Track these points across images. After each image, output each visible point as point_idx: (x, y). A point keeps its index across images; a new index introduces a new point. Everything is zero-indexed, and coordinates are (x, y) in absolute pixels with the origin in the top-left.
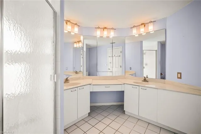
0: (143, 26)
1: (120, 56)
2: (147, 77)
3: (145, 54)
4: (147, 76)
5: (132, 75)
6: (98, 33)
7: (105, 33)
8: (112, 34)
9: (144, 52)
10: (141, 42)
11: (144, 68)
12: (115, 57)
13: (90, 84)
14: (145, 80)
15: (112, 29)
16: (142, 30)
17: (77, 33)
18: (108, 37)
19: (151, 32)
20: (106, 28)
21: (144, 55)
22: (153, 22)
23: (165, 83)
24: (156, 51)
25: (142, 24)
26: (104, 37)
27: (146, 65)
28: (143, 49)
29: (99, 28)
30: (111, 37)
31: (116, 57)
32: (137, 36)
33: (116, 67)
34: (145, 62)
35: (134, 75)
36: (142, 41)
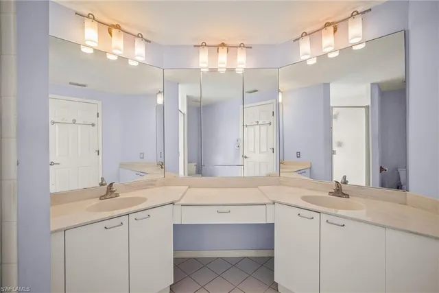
0: (331, 29)
1: (270, 124)
2: (345, 183)
3: (336, 117)
4: (345, 177)
5: (301, 172)
6: (203, 60)
7: (223, 60)
8: (242, 61)
9: (335, 111)
10: (327, 86)
11: (334, 153)
12: (258, 126)
13: (173, 203)
14: (339, 191)
15: (242, 46)
16: (329, 42)
17: (142, 59)
18: (231, 71)
19: (355, 48)
20: (223, 45)
21: (334, 121)
22: (363, 13)
23: (405, 204)
24: (367, 107)
25: (328, 25)
26: (219, 70)
27: (340, 144)
28: (331, 105)
29: (204, 45)
30: (240, 70)
31: (262, 128)
32: (312, 62)
33: (260, 152)
34: (336, 138)
35: (308, 171)
36: (329, 84)
